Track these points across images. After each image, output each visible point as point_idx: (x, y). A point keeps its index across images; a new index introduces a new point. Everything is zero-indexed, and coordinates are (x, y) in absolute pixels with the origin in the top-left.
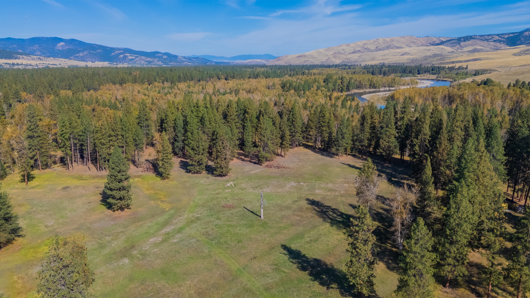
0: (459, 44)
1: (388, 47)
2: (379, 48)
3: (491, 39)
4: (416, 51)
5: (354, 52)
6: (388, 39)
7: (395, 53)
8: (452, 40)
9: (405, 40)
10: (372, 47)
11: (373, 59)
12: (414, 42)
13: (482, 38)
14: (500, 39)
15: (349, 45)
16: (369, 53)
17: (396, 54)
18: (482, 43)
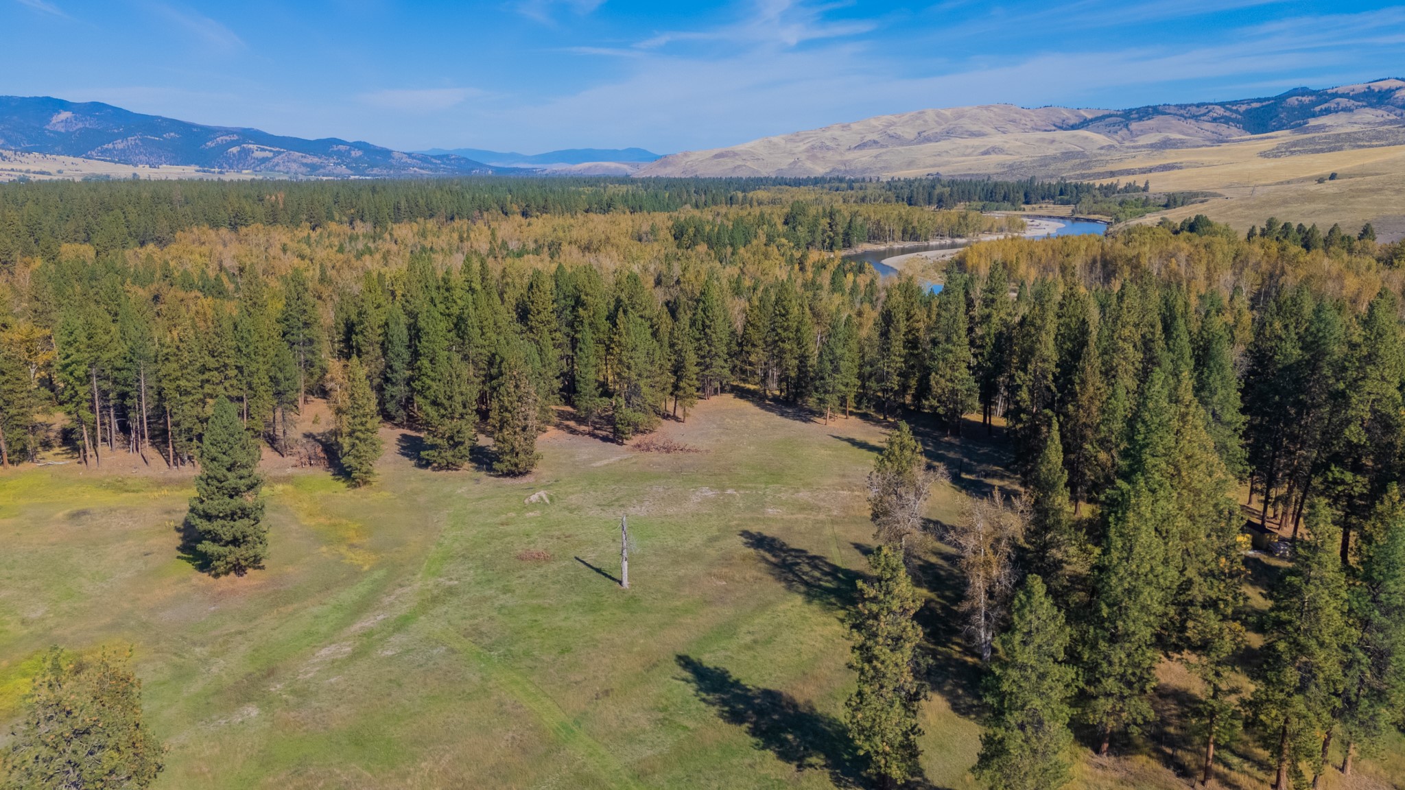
0: (1127, 126)
1: (949, 134)
2: (925, 134)
3: (1204, 115)
4: (1019, 143)
5: (862, 146)
6: (948, 113)
7: (967, 147)
8: (1110, 116)
9: (992, 115)
10: (909, 133)
11: (910, 164)
12: (1014, 121)
13: (1182, 112)
14: (1228, 114)
15: (849, 126)
16: (900, 148)
17: (969, 151)
18: (1183, 124)
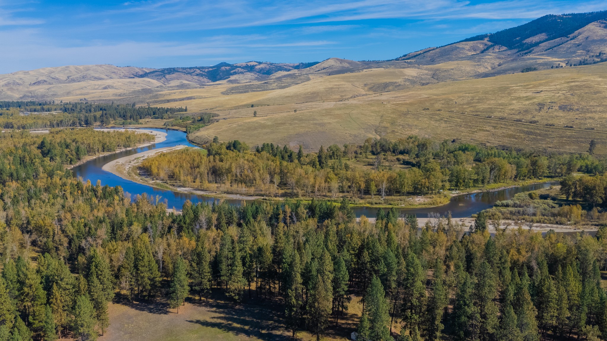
0: (164, 76)
1: (84, 78)
5: (38, 83)
7: (95, 85)
8: (156, 71)
9: (103, 69)
10: (63, 77)
12: (114, 72)
13: (184, 71)
17: (97, 87)
